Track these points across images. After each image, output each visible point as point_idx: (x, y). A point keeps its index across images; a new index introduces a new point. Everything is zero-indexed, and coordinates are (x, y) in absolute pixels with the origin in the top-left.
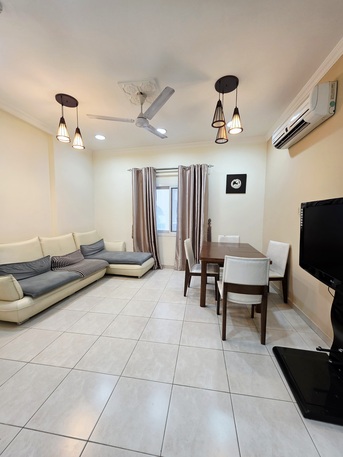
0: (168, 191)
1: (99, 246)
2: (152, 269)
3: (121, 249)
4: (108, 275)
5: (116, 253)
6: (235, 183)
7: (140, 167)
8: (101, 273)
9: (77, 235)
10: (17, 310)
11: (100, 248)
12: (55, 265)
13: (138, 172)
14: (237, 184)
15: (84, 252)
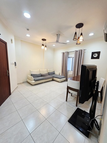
0: (72, 58)
1: (53, 73)
2: (65, 81)
3: (58, 74)
4: (53, 80)
5: (57, 75)
6: (95, 55)
7: (64, 52)
8: (51, 79)
9: (48, 70)
10: (32, 83)
11: (54, 73)
12: (42, 76)
13: (64, 53)
14: (96, 55)
15: (49, 74)
